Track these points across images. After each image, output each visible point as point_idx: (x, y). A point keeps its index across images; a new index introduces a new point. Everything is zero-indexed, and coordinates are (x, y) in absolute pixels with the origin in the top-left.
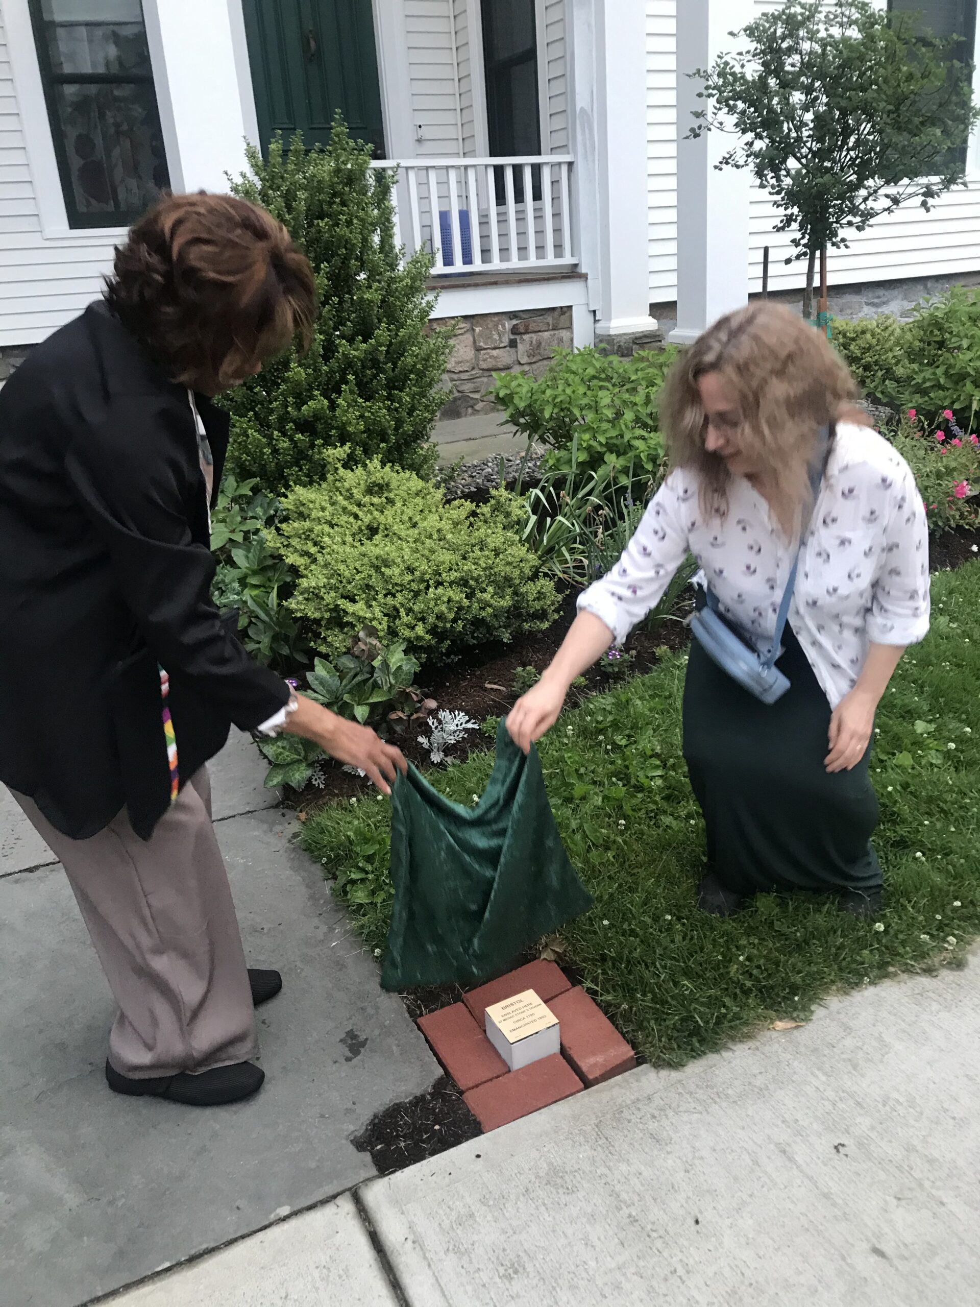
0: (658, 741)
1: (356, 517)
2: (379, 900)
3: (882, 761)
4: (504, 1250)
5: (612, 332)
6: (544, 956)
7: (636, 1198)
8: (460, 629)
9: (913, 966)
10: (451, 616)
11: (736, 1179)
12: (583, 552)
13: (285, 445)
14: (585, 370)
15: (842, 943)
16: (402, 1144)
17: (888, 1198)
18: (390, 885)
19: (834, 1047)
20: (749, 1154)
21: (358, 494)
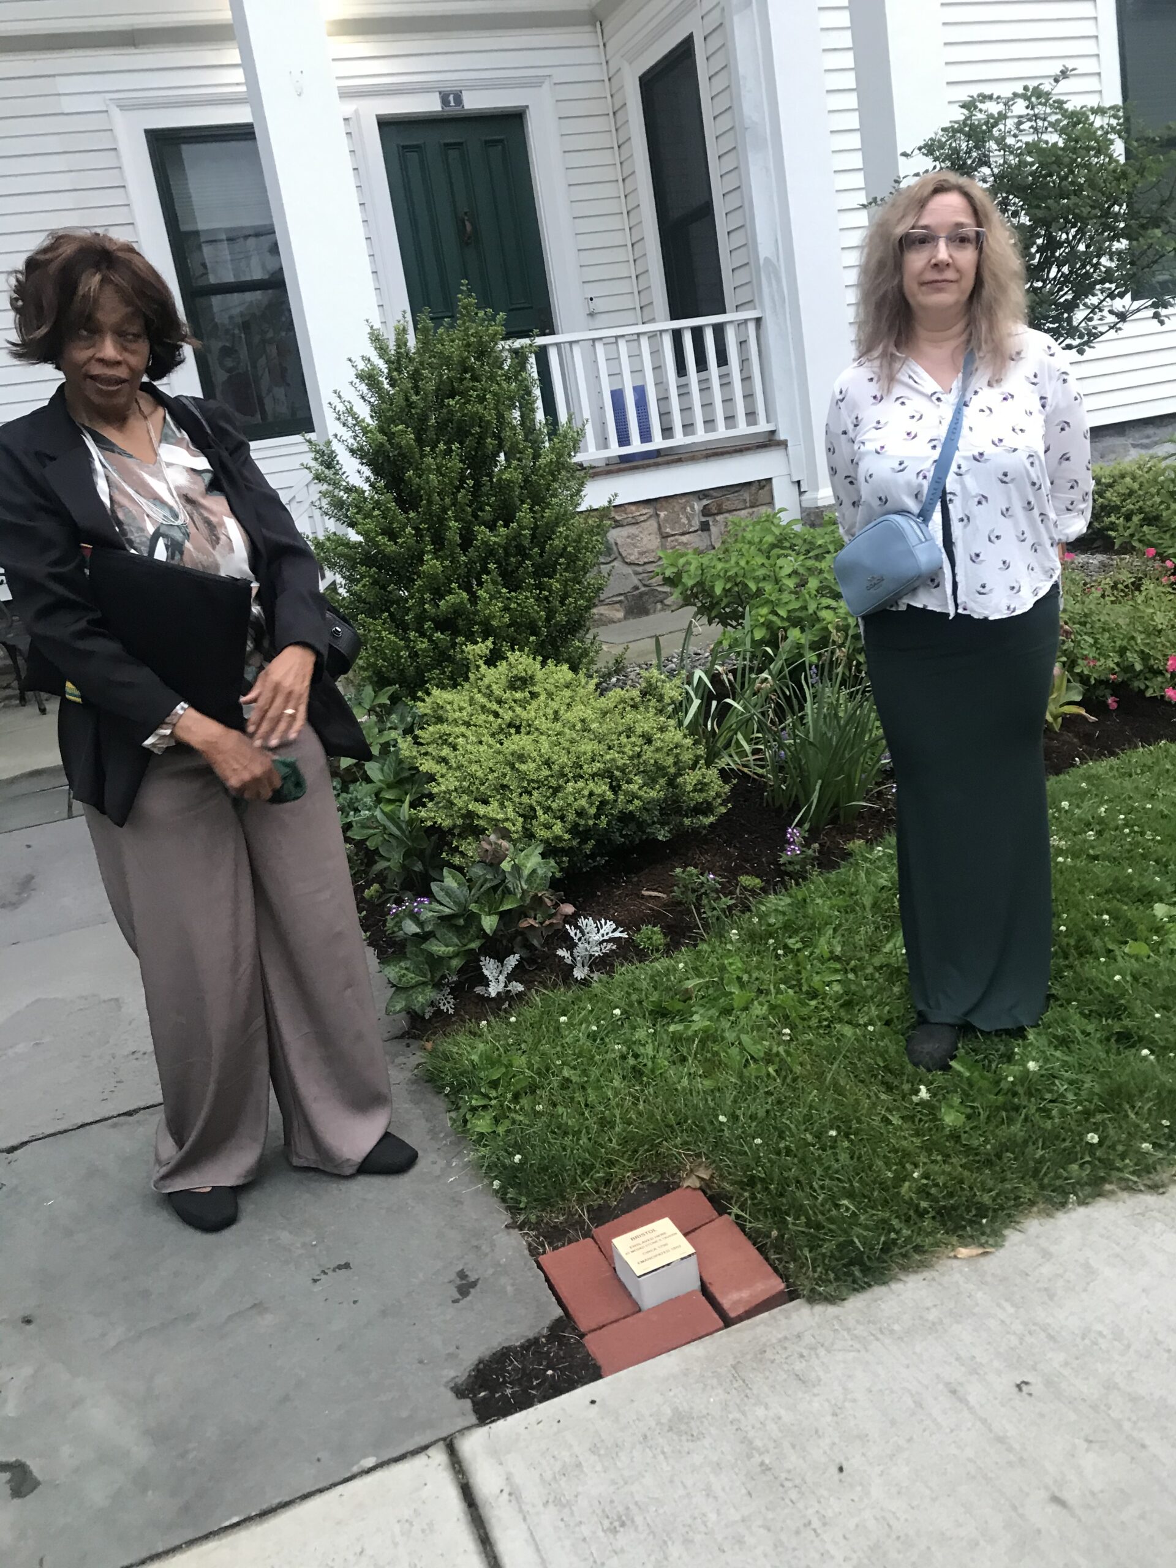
0: (839, 942)
1: (496, 715)
2: (501, 1130)
3: (1110, 951)
4: (612, 1502)
5: (820, 504)
6: (686, 1184)
7: (771, 1445)
8: (604, 826)
9: (1135, 1182)
10: (593, 811)
11: (893, 1423)
12: (764, 741)
13: (424, 646)
14: (762, 538)
15: (1043, 1156)
16: (509, 1392)
17: (1077, 1441)
18: (516, 1112)
19: (1027, 1275)
20: (912, 1395)
21: (498, 691)
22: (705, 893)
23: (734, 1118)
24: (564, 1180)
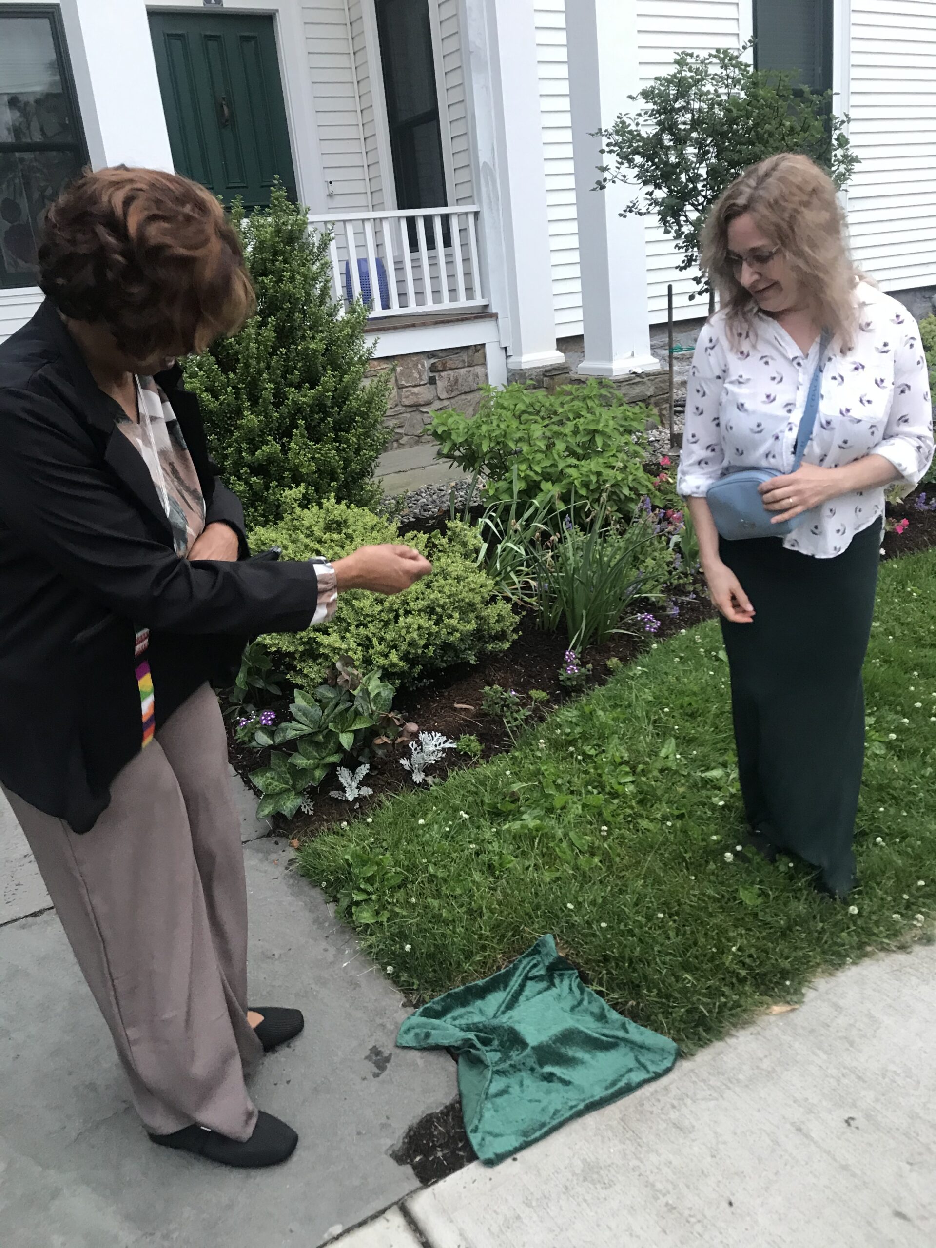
0: (625, 749)
2: (384, 919)
5: (524, 367)
7: (670, 1187)
8: (431, 654)
9: (888, 944)
10: (422, 642)
12: (528, 574)
14: (516, 405)
15: (823, 928)
16: (440, 1154)
17: (901, 1165)
18: (394, 905)
19: (828, 1026)
20: (768, 1135)
21: (318, 531)
22: (509, 707)
23: (579, 905)
24: (451, 964)
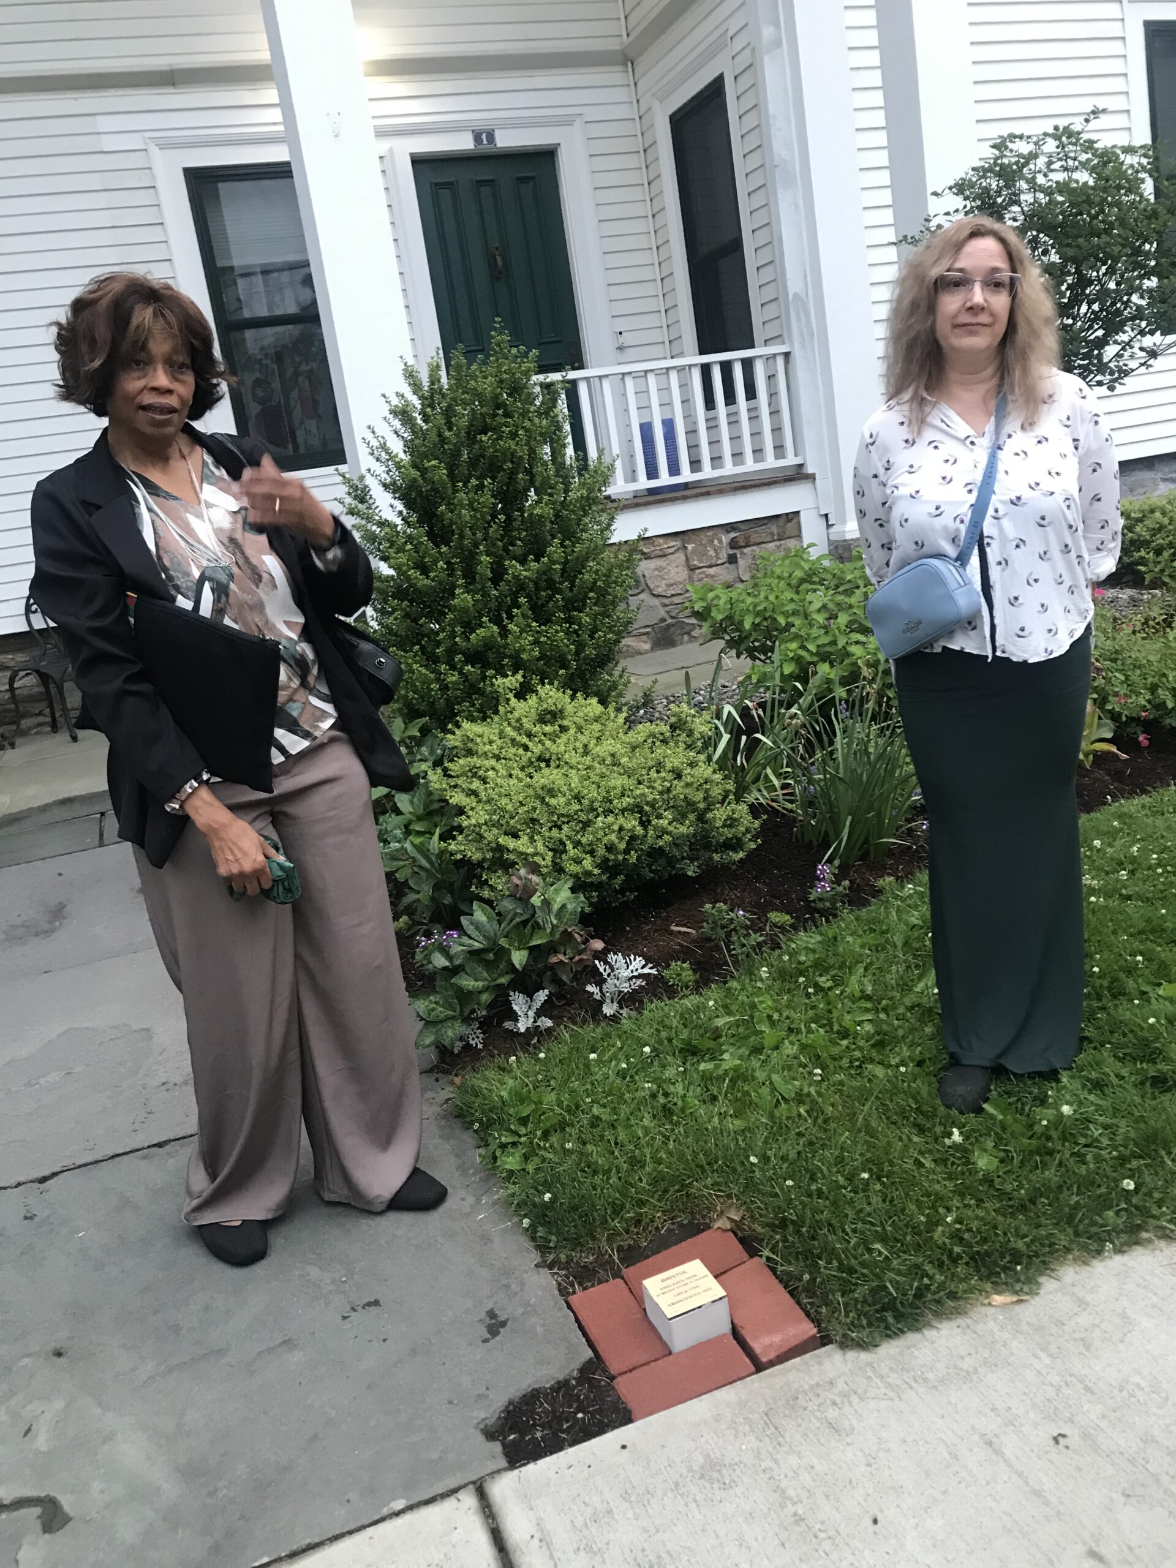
0: (870, 981)
1: (526, 748)
2: (530, 1168)
3: (1145, 993)
4: (643, 1550)
5: (848, 537)
6: (717, 1225)
7: (804, 1495)
8: (634, 861)
9: (1172, 1231)
10: (622, 846)
12: (789, 775)
13: (454, 678)
14: (792, 573)
15: (1077, 1202)
16: (538, 1435)
17: (1114, 1495)
18: (545, 1149)
19: (1063, 1324)
20: (948, 1447)
21: (527, 724)
22: (734, 929)
23: (765, 1159)
24: (594, 1219)
